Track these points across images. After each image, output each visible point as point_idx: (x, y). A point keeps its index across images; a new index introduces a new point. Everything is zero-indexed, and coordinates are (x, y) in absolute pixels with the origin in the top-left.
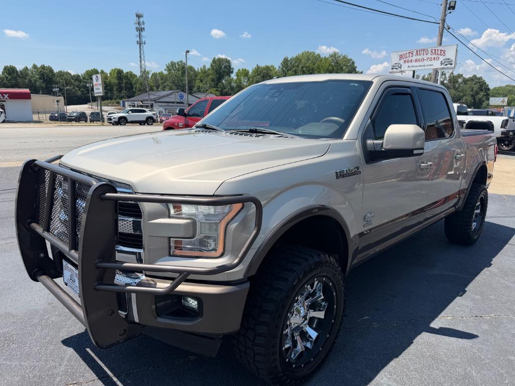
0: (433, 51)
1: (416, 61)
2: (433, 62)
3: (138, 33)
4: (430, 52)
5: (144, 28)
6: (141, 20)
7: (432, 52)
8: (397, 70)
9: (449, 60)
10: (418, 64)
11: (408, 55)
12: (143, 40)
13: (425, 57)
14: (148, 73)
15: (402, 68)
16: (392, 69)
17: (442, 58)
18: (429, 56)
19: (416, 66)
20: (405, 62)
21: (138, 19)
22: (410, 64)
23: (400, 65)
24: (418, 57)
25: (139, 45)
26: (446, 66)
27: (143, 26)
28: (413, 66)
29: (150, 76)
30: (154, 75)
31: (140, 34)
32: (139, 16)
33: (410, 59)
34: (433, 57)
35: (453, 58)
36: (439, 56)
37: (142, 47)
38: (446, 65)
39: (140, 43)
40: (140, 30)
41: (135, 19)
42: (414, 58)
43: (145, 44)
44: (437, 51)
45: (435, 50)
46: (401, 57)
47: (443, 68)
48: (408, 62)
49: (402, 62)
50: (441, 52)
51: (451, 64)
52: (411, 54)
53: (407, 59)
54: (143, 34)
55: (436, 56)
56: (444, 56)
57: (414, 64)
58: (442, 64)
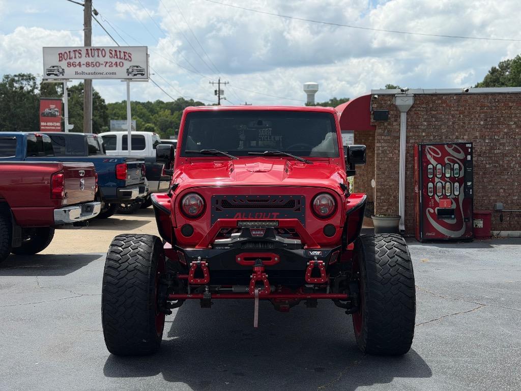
0: (113, 53)
1: (88, 64)
2: (114, 69)
4: (108, 54)
7: (111, 53)
8: (56, 77)
9: (139, 68)
10: (90, 70)
11: (72, 55)
13: (101, 60)
15: (65, 74)
16: (49, 75)
17: (127, 65)
18: (107, 59)
19: (89, 74)
20: (69, 65)
22: (78, 69)
23: (60, 70)
24: (90, 60)
26: (135, 77)
28: (83, 73)
33: (77, 61)
34: (114, 60)
35: (143, 66)
36: (123, 61)
38: (135, 75)
42: (84, 60)
44: (118, 53)
45: (116, 51)
46: (61, 56)
47: (131, 79)
48: (74, 65)
49: (63, 64)
50: (125, 56)
51: (143, 75)
52: (77, 54)
53: (72, 61)
55: (118, 61)
56: (131, 61)
57: (84, 69)
58: (129, 73)
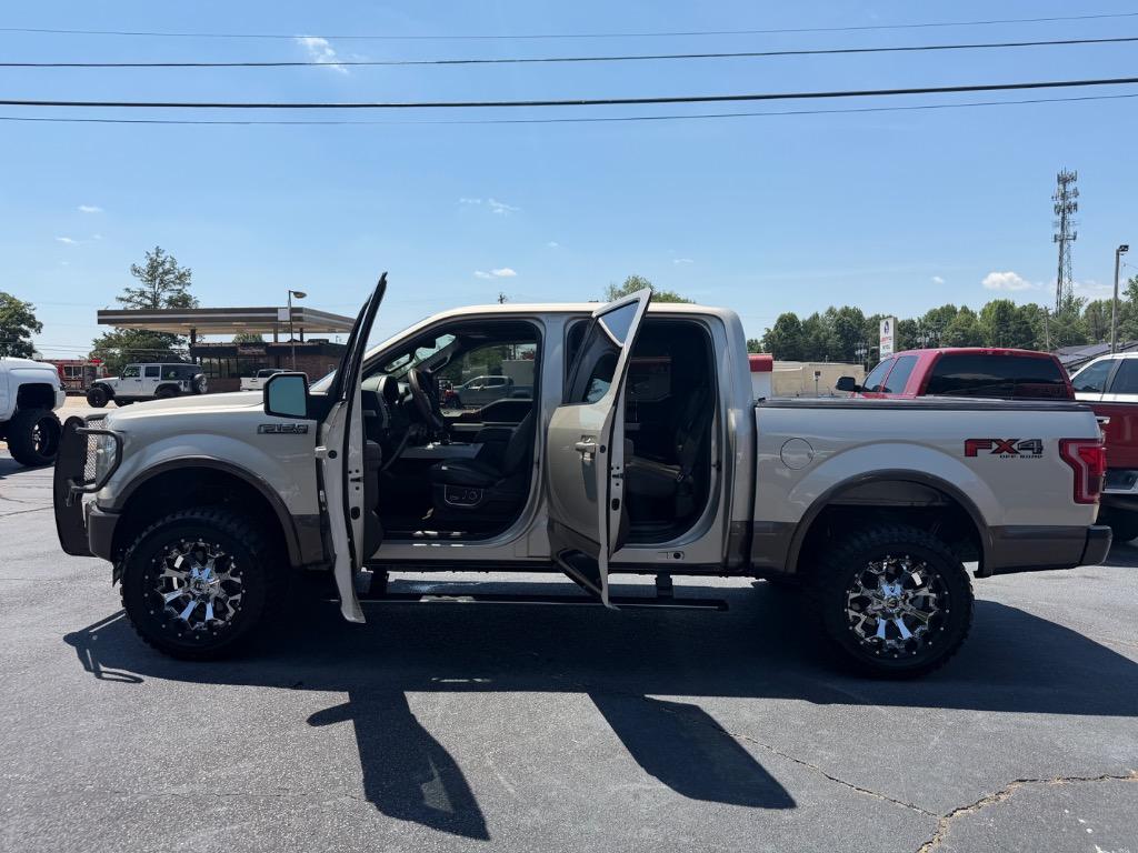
3: (1059, 218)
5: (1076, 205)
6: (1070, 187)
12: (1071, 231)
14: (1079, 303)
21: (1061, 187)
25: (1058, 243)
27: (1073, 200)
29: (1082, 312)
30: (1096, 307)
31: (1063, 218)
32: (1063, 180)
37: (1065, 246)
39: (1061, 240)
40: (1065, 209)
41: (1056, 188)
43: (1074, 239)
54: (1070, 217)
